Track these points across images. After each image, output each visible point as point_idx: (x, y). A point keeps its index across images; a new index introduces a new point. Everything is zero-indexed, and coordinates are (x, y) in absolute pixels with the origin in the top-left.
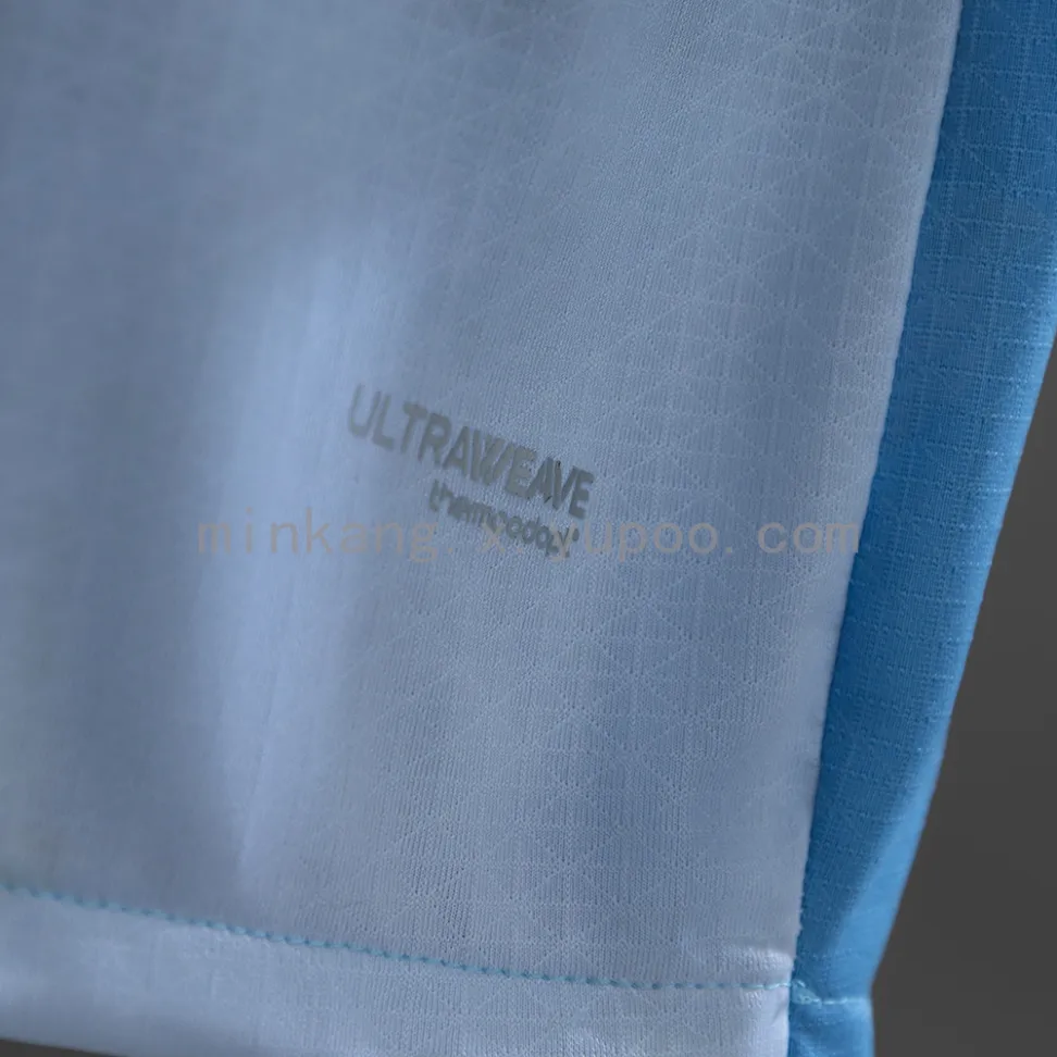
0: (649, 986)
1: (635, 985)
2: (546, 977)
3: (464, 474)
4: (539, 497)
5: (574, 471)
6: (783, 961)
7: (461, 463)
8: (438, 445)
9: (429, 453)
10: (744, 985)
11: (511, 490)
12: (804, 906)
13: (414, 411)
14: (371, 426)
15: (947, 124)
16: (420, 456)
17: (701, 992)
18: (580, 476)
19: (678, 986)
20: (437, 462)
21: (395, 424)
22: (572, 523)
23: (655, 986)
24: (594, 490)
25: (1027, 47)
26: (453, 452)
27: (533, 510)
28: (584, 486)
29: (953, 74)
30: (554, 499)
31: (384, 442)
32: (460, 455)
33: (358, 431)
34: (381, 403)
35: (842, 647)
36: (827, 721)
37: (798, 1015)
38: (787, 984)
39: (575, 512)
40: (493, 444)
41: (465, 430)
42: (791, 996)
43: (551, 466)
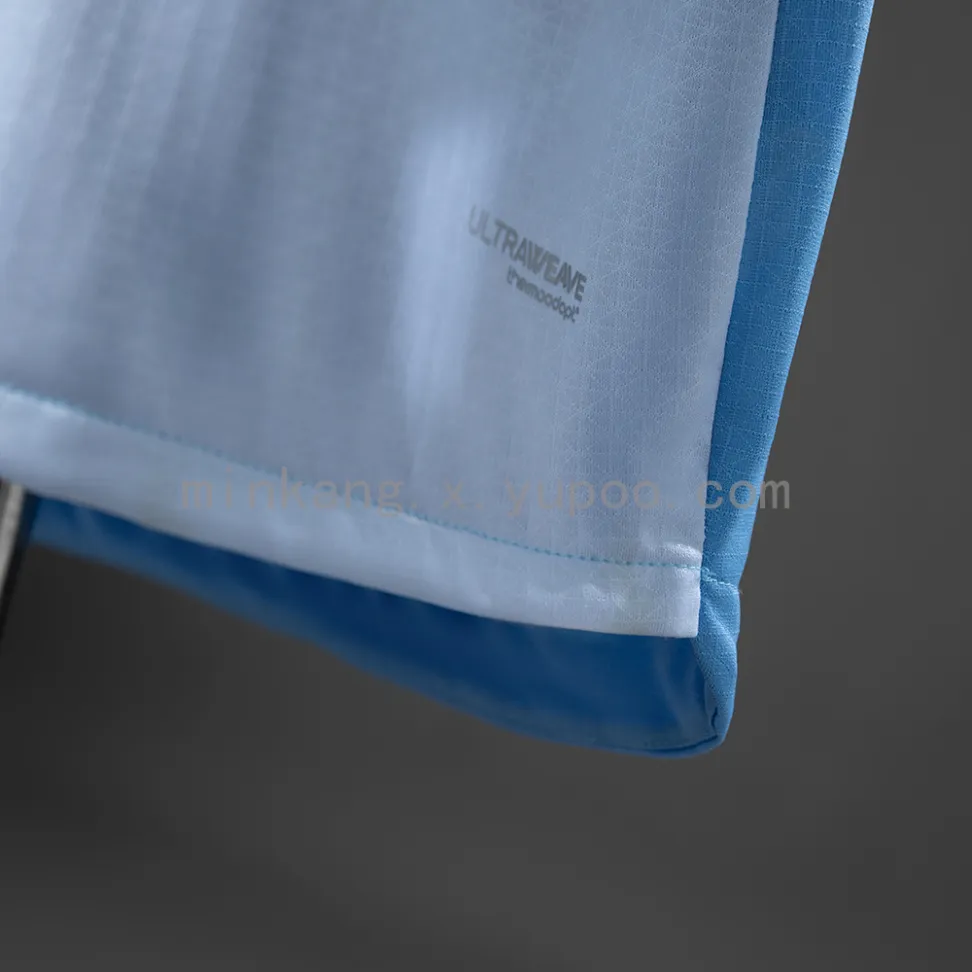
0: (625, 562)
1: (617, 562)
2: (570, 556)
3: (524, 265)
4: (561, 284)
5: (577, 273)
6: (696, 554)
7: (522, 259)
8: (512, 245)
9: (507, 250)
10: (676, 565)
11: (547, 278)
12: (706, 525)
13: (501, 225)
14: (479, 230)
15: (770, 90)
16: (503, 250)
17: (652, 568)
18: (580, 277)
19: (640, 564)
20: (511, 254)
21: (492, 230)
22: (576, 303)
23: (628, 563)
24: (586, 285)
25: (814, 46)
26: (519, 251)
27: (557, 291)
28: (582, 283)
29: (773, 63)
30: (568, 286)
31: (487, 241)
32: (522, 252)
33: (473, 232)
34: (485, 217)
35: (722, 380)
36: (715, 421)
37: (705, 587)
38: (699, 568)
39: (578, 298)
40: (539, 250)
41: (525, 241)
42: (701, 577)
43: (566, 268)
